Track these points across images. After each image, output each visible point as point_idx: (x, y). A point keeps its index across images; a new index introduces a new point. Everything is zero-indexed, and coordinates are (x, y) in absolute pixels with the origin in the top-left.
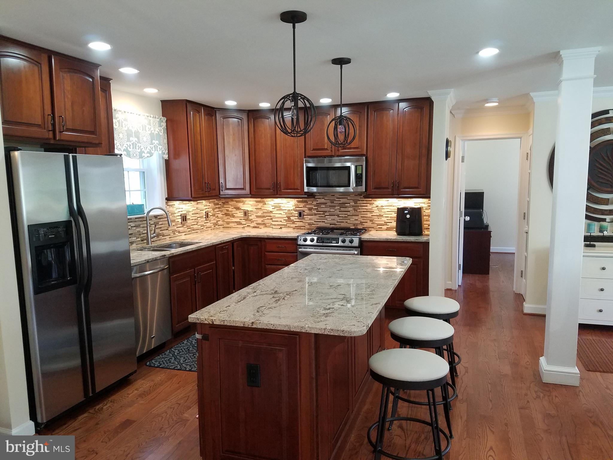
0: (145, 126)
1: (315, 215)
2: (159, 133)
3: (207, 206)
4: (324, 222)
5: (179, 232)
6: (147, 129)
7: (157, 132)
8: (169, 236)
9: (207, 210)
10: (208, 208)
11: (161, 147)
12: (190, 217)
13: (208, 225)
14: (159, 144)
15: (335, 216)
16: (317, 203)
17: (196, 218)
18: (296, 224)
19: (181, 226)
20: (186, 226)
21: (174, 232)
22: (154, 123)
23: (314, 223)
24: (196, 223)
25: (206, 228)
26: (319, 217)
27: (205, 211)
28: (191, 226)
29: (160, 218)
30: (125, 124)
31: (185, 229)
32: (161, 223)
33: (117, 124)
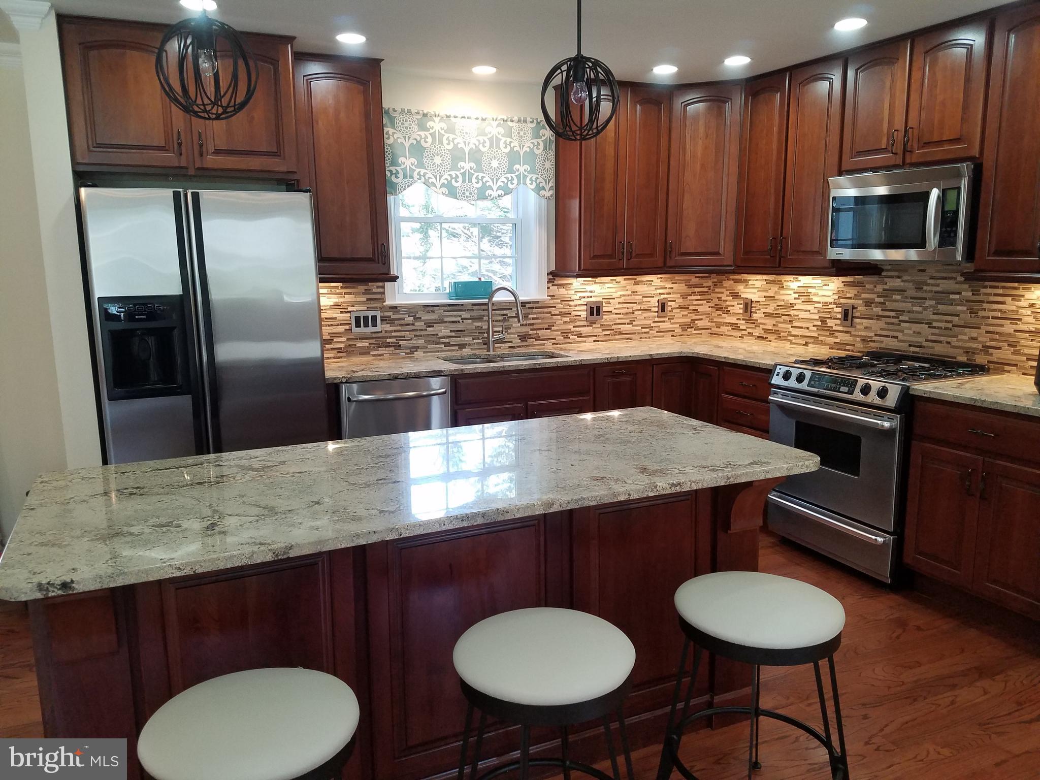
0: (498, 140)
1: (878, 319)
2: (532, 150)
3: (666, 288)
4: (897, 337)
5: (580, 335)
6: (502, 145)
7: (528, 150)
8: (553, 341)
9: (662, 297)
10: (669, 294)
11: (535, 176)
12: (613, 308)
13: (666, 325)
14: (532, 171)
15: (922, 323)
16: (884, 290)
17: (631, 311)
18: (837, 337)
19: (585, 323)
20: (599, 326)
21: (566, 334)
22: (522, 133)
23: (875, 338)
24: (628, 321)
25: (657, 332)
26: (887, 323)
27: (656, 299)
28: (614, 327)
29: (533, 308)
30: (448, 139)
31: (596, 330)
32: (534, 316)
33: (430, 139)
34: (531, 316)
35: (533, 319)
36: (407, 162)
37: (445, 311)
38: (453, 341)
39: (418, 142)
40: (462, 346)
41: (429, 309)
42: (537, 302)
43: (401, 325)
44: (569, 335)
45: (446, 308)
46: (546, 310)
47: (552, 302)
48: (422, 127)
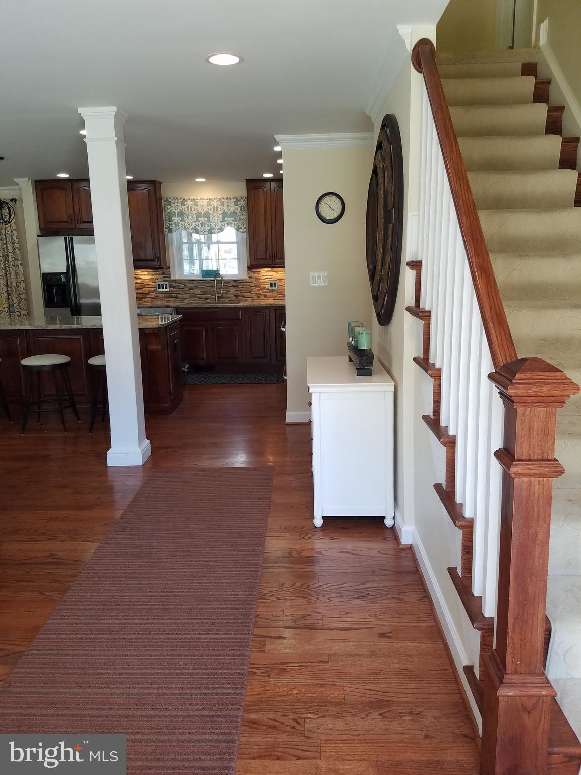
2: (234, 211)
5: (266, 296)
7: (232, 211)
19: (268, 291)
20: (276, 292)
22: (229, 204)
29: (241, 283)
30: (194, 209)
31: (274, 294)
32: (241, 286)
33: (186, 209)
34: (240, 286)
35: (241, 288)
36: (176, 219)
37: (198, 283)
38: (202, 296)
39: (181, 211)
40: (206, 299)
41: (191, 282)
42: (243, 280)
43: (179, 288)
44: (260, 296)
45: (199, 281)
46: (248, 284)
47: (250, 280)
48: (183, 204)
